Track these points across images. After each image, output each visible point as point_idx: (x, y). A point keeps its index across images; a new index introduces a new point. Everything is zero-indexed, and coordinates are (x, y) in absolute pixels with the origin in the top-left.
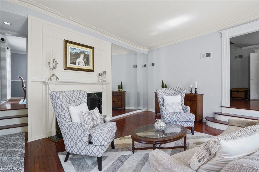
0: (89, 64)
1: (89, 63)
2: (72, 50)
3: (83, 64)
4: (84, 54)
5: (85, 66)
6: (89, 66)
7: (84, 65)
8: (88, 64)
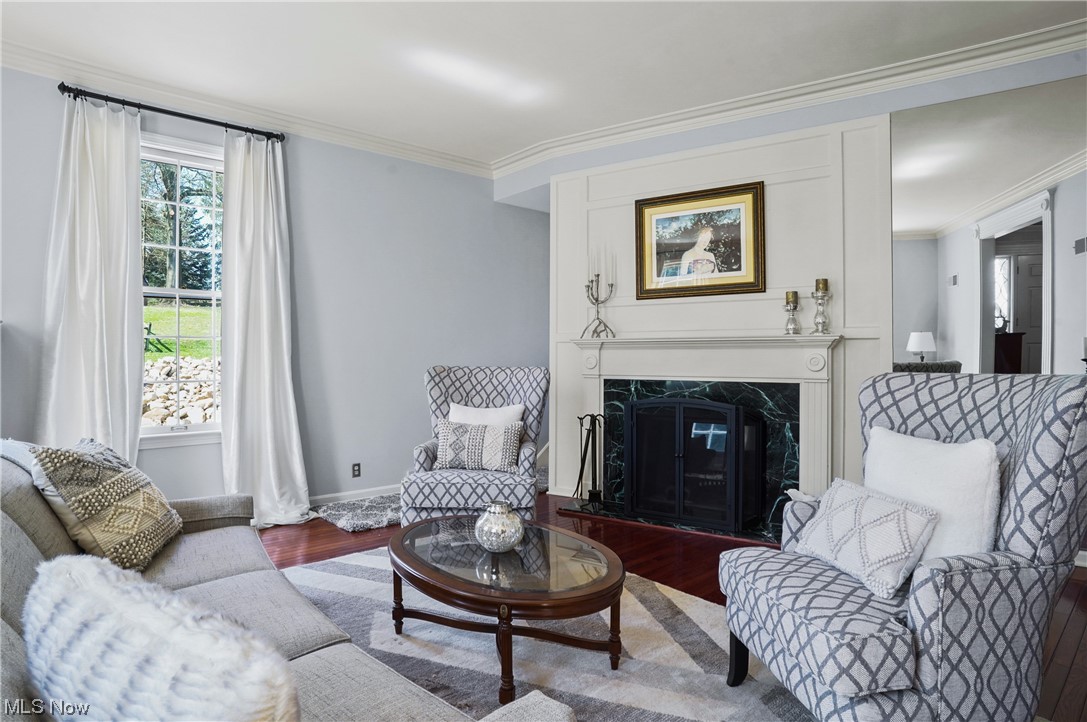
0: (738, 260)
1: (740, 257)
2: (664, 228)
3: (711, 266)
4: (712, 226)
5: (720, 271)
6: (739, 269)
7: (716, 269)
8: (735, 263)
